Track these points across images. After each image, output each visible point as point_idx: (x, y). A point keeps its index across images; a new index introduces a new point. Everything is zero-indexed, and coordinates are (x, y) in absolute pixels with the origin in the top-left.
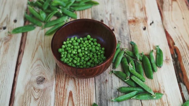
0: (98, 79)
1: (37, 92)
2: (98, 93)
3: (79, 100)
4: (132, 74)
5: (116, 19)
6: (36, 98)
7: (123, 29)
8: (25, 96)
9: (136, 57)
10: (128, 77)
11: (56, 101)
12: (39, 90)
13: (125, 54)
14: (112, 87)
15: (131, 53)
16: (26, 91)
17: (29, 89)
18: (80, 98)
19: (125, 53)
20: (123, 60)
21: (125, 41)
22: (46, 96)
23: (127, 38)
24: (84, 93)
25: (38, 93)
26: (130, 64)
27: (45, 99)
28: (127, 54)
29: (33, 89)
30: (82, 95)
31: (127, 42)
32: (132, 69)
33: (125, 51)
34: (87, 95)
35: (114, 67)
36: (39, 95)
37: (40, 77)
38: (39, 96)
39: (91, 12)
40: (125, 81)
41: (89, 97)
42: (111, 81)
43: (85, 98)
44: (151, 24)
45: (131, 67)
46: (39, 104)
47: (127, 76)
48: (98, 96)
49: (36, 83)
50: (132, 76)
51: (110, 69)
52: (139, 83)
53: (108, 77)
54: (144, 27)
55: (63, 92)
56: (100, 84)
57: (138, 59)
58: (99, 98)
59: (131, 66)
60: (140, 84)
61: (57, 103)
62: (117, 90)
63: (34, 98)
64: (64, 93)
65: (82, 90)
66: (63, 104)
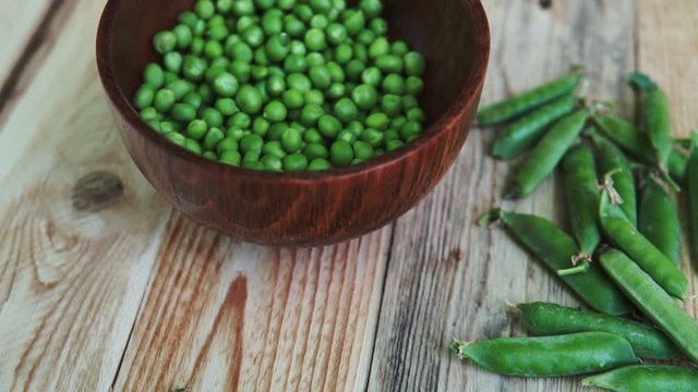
0: (410, 236)
1: (59, 246)
2: (391, 312)
3: (278, 332)
4: (608, 242)
6: (46, 278)
9: (654, 152)
10: (586, 253)
11: (149, 314)
12: (75, 239)
13: (591, 131)
14: (480, 293)
15: (625, 130)
17: (25, 223)
18: (287, 325)
19: (590, 122)
20: (574, 158)
21: (601, 66)
22: (99, 279)
23: (616, 54)
24: (313, 302)
25: (64, 253)
26: (608, 180)
27: (90, 295)
28: (600, 130)
29: (44, 230)
30: (298, 311)
31: (610, 72)
32: (617, 212)
33: (592, 112)
34: (329, 314)
35: (513, 189)
36: (64, 269)
37: (98, 176)
38: (65, 275)
40: (561, 272)
41: (338, 328)
42: (482, 260)
43: (314, 330)
45: (613, 201)
46: (51, 314)
47: (578, 247)
48: (388, 332)
49: (70, 202)
50: (605, 251)
51: (488, 197)
52: (646, 298)
53: (470, 240)
55: (196, 274)
56: (417, 269)
57: (663, 166)
58: (393, 340)
59: (614, 194)
60: (649, 308)
61: (148, 328)
62: (504, 316)
63: (36, 277)
64: (200, 281)
65: (303, 282)
66: (179, 337)
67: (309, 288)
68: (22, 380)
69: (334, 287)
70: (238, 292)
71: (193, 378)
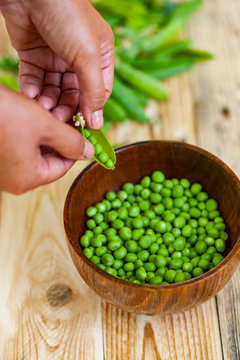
1: (52, 327)
2: (225, 326)
3: (174, 346)
6: (52, 344)
8: (20, 340)
11: (109, 350)
12: (58, 322)
16: (21, 327)
17: (29, 320)
18: (177, 342)
24: (186, 328)
25: (56, 330)
27: (78, 347)
29: (41, 321)
30: (181, 335)
34: (196, 333)
36: (60, 337)
37: (57, 287)
38: (61, 340)
39: (191, 87)
41: (202, 338)
43: (191, 342)
48: (226, 336)
49: (48, 303)
55: (126, 326)
56: (232, 302)
58: (230, 339)
61: (112, 357)
63: (48, 344)
64: (128, 330)
65: (179, 319)
66: (128, 358)
69: (194, 319)
70: (149, 331)
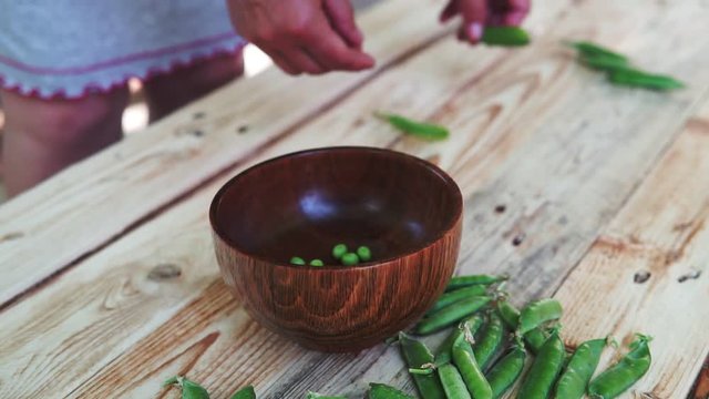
1: (126, 293)
3: (220, 364)
4: (452, 362)
5: (555, 218)
7: (555, 250)
8: (85, 289)
11: (153, 336)
12: (137, 292)
14: (357, 376)
16: (99, 279)
19: (492, 303)
21: (529, 283)
22: (136, 314)
24: (251, 356)
25: (126, 297)
26: (466, 323)
27: (127, 319)
29: (123, 283)
30: (240, 357)
31: (534, 287)
32: (468, 348)
34: (257, 364)
36: (122, 304)
37: (171, 266)
40: (412, 370)
41: (257, 372)
44: (682, 280)
46: (99, 322)
48: (286, 380)
49: (147, 275)
54: (642, 274)
57: (519, 334)
59: (470, 336)
61: (148, 342)
63: (104, 303)
65: (253, 345)
66: (162, 350)
67: (255, 348)
68: (63, 347)
69: (270, 352)
70: (210, 339)
71: (156, 371)
